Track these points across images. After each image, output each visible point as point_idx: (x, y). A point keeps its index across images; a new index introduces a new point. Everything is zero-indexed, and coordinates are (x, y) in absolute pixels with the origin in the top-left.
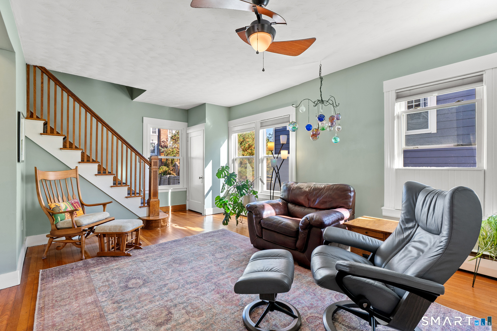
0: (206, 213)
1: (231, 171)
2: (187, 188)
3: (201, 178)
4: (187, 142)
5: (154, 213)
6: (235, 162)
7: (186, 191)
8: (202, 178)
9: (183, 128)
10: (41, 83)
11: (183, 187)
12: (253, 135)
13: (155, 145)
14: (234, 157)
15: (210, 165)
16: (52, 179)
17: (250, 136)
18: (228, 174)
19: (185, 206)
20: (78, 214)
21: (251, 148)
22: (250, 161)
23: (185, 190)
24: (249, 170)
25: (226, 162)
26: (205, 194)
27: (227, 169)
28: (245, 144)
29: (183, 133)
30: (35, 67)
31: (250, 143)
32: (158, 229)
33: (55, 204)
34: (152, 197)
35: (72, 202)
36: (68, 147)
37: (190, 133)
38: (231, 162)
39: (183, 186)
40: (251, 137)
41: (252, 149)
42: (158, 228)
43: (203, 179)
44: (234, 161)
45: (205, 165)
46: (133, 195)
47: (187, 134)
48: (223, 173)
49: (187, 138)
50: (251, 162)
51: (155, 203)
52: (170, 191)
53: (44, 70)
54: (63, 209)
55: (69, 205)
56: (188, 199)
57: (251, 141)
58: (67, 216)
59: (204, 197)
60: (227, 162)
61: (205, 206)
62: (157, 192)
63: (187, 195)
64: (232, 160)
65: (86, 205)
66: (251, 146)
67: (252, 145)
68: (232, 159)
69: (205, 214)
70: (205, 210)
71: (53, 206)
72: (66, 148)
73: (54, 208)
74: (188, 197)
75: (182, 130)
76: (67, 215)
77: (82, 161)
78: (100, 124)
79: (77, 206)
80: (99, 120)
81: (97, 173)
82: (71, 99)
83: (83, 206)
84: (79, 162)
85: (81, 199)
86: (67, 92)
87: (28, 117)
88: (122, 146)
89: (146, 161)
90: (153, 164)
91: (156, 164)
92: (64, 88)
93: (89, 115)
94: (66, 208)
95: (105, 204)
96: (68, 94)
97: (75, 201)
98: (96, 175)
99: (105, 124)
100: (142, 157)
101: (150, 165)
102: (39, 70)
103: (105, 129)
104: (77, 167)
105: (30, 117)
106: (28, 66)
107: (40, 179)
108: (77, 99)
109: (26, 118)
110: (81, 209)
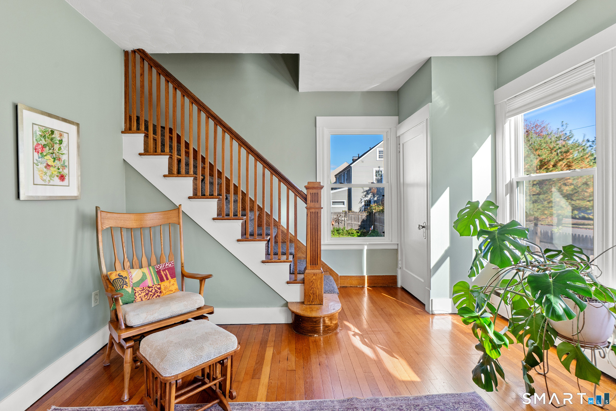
0: (434, 309)
1: (504, 219)
2: (398, 244)
3: (423, 227)
4: (398, 154)
5: (311, 299)
6: (516, 191)
7: (397, 250)
8: (426, 227)
9: (390, 129)
10: (140, 76)
11: (392, 241)
12: (551, 142)
13: (382, 173)
14: (513, 176)
15: (445, 199)
16: (135, 227)
17: (544, 145)
18: (491, 226)
19: (394, 279)
20: (164, 292)
21: (545, 167)
22: (545, 189)
23: (395, 247)
24: (543, 205)
25: (488, 190)
26: (432, 265)
27: (490, 210)
28: (531, 161)
29: (389, 138)
30: (134, 52)
31: (544, 157)
32: (316, 336)
34: (309, 265)
35: (160, 268)
36: (176, 173)
37: (403, 134)
38: (501, 189)
39: (390, 239)
40: (547, 147)
41: (549, 168)
42: (315, 334)
43: (427, 229)
44: (511, 188)
45: (432, 199)
47: (398, 138)
48: (477, 222)
49: (398, 147)
50: (547, 192)
51: (314, 277)
52: (366, 248)
54: (133, 282)
55: (153, 273)
56: (400, 266)
57: (547, 155)
58: (140, 296)
59: (430, 272)
60: (490, 192)
61: (431, 291)
63: (399, 258)
64: (507, 185)
65: (187, 277)
66: (545, 162)
67: (550, 161)
68: (508, 181)
69: (432, 311)
70: (432, 300)
71: (115, 276)
72: (172, 174)
73: (114, 280)
74: (400, 262)
75: (387, 132)
76: (139, 294)
77: (195, 196)
78: (220, 129)
79: (166, 275)
80: (218, 122)
81: (216, 216)
82: (179, 93)
83: (183, 275)
84: (190, 198)
85: (183, 261)
86: (172, 83)
87: (125, 130)
88: (256, 166)
89: (298, 192)
90: (310, 199)
91: (316, 198)
92: (170, 78)
93: (203, 115)
94: (143, 279)
95: (202, 279)
96: (175, 86)
97: (167, 265)
98: (214, 219)
99: (227, 129)
100: (290, 186)
101: (305, 199)
102: (138, 56)
103: (227, 136)
104: (180, 205)
105: (128, 130)
106: (126, 53)
107: (106, 226)
108: (186, 92)
109: (122, 132)
110: (173, 281)
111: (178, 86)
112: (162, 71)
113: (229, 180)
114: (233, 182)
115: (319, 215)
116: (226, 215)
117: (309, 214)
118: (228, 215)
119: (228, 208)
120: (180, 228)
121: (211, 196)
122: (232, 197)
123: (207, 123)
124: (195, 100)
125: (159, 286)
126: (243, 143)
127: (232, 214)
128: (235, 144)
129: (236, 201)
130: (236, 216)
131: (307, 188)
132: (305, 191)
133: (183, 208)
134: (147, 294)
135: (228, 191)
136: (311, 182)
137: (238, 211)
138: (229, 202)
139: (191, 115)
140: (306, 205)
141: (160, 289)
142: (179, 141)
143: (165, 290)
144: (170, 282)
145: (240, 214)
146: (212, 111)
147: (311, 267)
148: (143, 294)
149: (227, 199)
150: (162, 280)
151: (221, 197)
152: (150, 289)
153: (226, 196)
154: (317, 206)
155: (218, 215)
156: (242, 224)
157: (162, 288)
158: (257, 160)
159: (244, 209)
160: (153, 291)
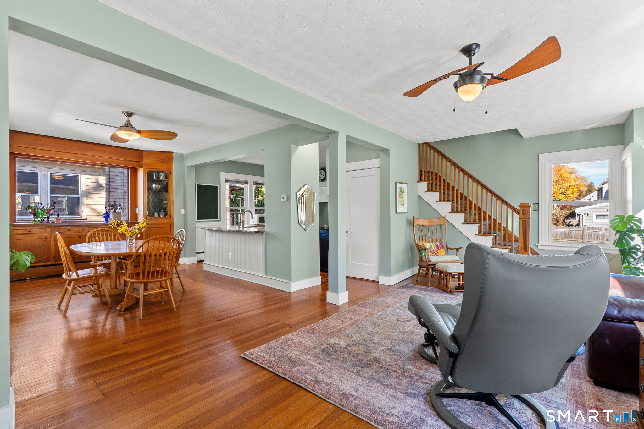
4: (623, 176)
10: (425, 154)
16: (426, 225)
29: (614, 163)
30: (423, 144)
33: (422, 243)
34: (521, 251)
35: (437, 244)
36: (442, 200)
46: (498, 246)
47: (622, 163)
53: (427, 144)
55: (434, 245)
62: (528, 246)
65: (449, 249)
71: (421, 244)
73: (421, 246)
75: (612, 158)
77: (453, 211)
78: (466, 177)
79: (440, 247)
80: (465, 173)
81: (464, 222)
82: (444, 160)
83: (447, 248)
84: (450, 212)
85: (447, 242)
86: (441, 156)
87: (419, 181)
88: (487, 195)
89: (514, 209)
90: (521, 213)
91: (526, 213)
92: (440, 153)
93: (457, 170)
94: (431, 247)
95: (457, 249)
96: (443, 157)
97: (440, 243)
98: (462, 223)
99: (470, 176)
100: (509, 205)
101: (519, 213)
102: (425, 145)
103: (470, 180)
104: (445, 216)
105: (420, 180)
106: (419, 145)
107: (416, 224)
108: (448, 160)
109: (418, 182)
110: (443, 250)
111: (444, 157)
112: (436, 151)
113: (471, 201)
114: (474, 202)
115: (528, 222)
116: (469, 222)
117: (521, 222)
118: (470, 221)
119: (471, 218)
120: (445, 227)
121: (461, 211)
122: (473, 212)
123: (459, 174)
124: (452, 163)
125: (437, 251)
126: (479, 183)
127: (472, 221)
128: (475, 184)
129: (475, 214)
130: (475, 222)
131: (519, 207)
132: (519, 208)
133: (447, 218)
134: (433, 253)
135: (470, 208)
136: (523, 203)
137: (476, 219)
138: (471, 215)
139: (450, 171)
140: (519, 217)
141: (438, 252)
142: (444, 182)
143: (440, 253)
144: (442, 250)
145: (477, 221)
146: (462, 168)
147: (522, 252)
148: (431, 253)
149: (470, 213)
150: (439, 249)
151: (466, 212)
152: (434, 252)
153: (469, 211)
154: (527, 217)
155: (465, 221)
156: (479, 227)
157: (439, 252)
158: (488, 192)
159: (480, 219)
160: (435, 253)
